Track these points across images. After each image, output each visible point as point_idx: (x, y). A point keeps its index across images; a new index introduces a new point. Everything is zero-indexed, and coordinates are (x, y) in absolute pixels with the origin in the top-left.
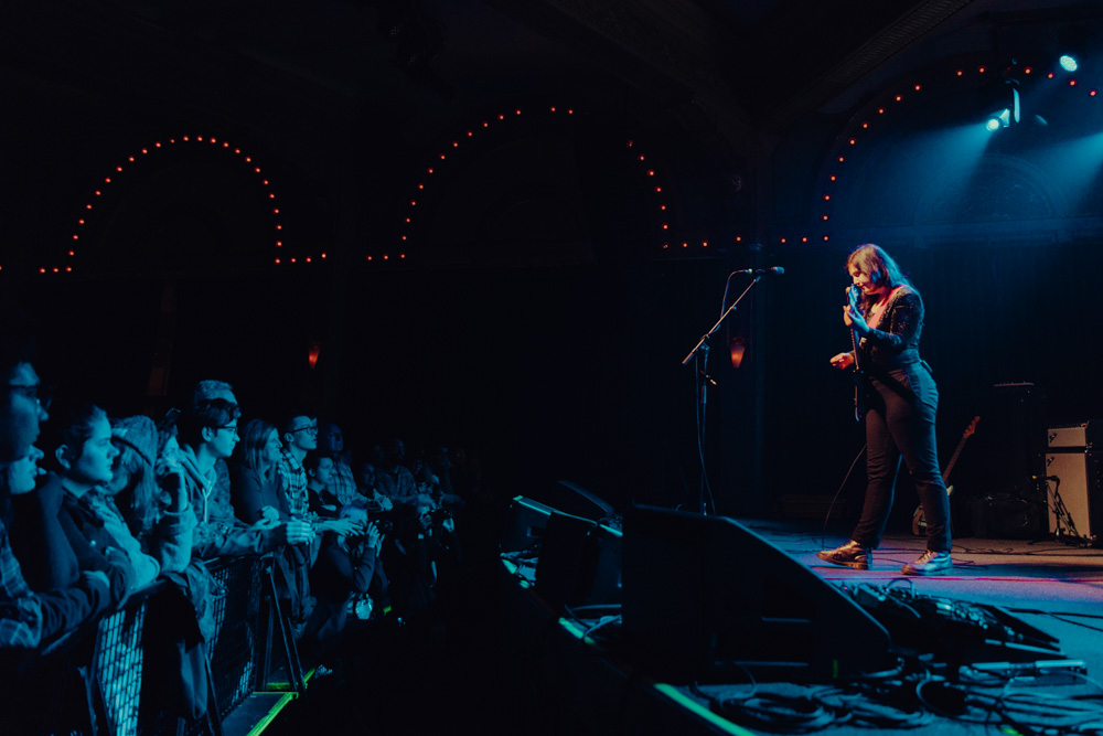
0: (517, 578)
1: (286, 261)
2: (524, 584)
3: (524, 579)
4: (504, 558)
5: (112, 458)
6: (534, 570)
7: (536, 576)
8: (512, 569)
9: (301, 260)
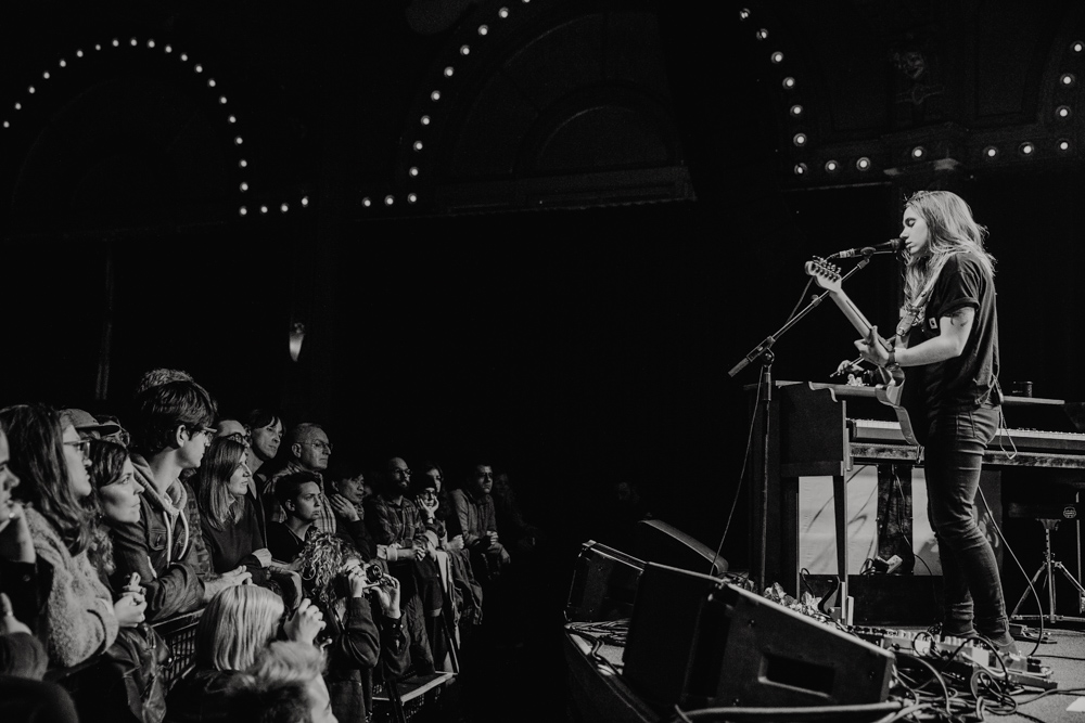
0: (593, 660)
1: (254, 210)
2: (606, 671)
3: (604, 661)
4: (571, 631)
5: (9, 489)
6: (621, 651)
7: (624, 659)
8: (586, 648)
9: (274, 209)
